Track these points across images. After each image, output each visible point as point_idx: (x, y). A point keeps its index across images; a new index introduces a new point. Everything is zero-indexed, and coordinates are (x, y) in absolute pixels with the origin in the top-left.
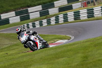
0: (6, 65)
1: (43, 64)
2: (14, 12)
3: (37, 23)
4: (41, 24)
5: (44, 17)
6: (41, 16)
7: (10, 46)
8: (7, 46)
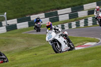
0: (35, 65)
1: (71, 65)
2: (43, 14)
3: (66, 25)
4: (70, 26)
5: (73, 19)
6: (70, 18)
7: (39, 47)
8: (36, 47)
